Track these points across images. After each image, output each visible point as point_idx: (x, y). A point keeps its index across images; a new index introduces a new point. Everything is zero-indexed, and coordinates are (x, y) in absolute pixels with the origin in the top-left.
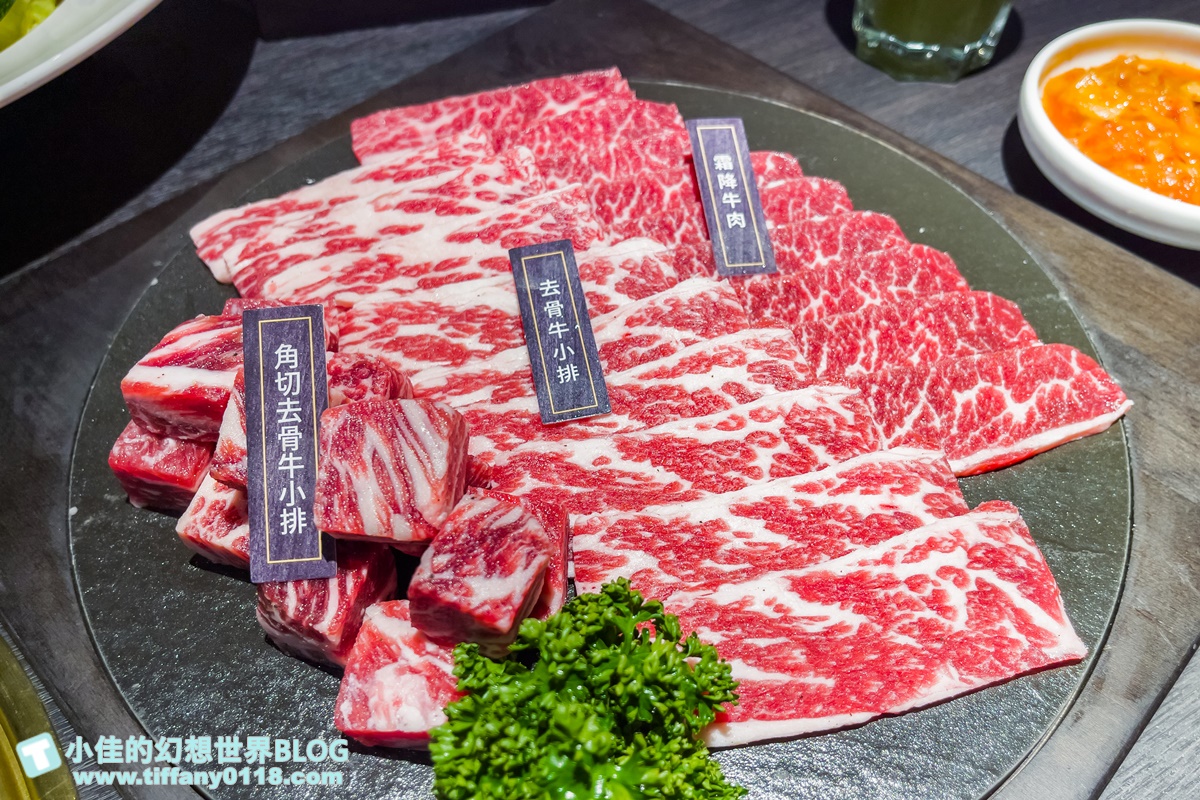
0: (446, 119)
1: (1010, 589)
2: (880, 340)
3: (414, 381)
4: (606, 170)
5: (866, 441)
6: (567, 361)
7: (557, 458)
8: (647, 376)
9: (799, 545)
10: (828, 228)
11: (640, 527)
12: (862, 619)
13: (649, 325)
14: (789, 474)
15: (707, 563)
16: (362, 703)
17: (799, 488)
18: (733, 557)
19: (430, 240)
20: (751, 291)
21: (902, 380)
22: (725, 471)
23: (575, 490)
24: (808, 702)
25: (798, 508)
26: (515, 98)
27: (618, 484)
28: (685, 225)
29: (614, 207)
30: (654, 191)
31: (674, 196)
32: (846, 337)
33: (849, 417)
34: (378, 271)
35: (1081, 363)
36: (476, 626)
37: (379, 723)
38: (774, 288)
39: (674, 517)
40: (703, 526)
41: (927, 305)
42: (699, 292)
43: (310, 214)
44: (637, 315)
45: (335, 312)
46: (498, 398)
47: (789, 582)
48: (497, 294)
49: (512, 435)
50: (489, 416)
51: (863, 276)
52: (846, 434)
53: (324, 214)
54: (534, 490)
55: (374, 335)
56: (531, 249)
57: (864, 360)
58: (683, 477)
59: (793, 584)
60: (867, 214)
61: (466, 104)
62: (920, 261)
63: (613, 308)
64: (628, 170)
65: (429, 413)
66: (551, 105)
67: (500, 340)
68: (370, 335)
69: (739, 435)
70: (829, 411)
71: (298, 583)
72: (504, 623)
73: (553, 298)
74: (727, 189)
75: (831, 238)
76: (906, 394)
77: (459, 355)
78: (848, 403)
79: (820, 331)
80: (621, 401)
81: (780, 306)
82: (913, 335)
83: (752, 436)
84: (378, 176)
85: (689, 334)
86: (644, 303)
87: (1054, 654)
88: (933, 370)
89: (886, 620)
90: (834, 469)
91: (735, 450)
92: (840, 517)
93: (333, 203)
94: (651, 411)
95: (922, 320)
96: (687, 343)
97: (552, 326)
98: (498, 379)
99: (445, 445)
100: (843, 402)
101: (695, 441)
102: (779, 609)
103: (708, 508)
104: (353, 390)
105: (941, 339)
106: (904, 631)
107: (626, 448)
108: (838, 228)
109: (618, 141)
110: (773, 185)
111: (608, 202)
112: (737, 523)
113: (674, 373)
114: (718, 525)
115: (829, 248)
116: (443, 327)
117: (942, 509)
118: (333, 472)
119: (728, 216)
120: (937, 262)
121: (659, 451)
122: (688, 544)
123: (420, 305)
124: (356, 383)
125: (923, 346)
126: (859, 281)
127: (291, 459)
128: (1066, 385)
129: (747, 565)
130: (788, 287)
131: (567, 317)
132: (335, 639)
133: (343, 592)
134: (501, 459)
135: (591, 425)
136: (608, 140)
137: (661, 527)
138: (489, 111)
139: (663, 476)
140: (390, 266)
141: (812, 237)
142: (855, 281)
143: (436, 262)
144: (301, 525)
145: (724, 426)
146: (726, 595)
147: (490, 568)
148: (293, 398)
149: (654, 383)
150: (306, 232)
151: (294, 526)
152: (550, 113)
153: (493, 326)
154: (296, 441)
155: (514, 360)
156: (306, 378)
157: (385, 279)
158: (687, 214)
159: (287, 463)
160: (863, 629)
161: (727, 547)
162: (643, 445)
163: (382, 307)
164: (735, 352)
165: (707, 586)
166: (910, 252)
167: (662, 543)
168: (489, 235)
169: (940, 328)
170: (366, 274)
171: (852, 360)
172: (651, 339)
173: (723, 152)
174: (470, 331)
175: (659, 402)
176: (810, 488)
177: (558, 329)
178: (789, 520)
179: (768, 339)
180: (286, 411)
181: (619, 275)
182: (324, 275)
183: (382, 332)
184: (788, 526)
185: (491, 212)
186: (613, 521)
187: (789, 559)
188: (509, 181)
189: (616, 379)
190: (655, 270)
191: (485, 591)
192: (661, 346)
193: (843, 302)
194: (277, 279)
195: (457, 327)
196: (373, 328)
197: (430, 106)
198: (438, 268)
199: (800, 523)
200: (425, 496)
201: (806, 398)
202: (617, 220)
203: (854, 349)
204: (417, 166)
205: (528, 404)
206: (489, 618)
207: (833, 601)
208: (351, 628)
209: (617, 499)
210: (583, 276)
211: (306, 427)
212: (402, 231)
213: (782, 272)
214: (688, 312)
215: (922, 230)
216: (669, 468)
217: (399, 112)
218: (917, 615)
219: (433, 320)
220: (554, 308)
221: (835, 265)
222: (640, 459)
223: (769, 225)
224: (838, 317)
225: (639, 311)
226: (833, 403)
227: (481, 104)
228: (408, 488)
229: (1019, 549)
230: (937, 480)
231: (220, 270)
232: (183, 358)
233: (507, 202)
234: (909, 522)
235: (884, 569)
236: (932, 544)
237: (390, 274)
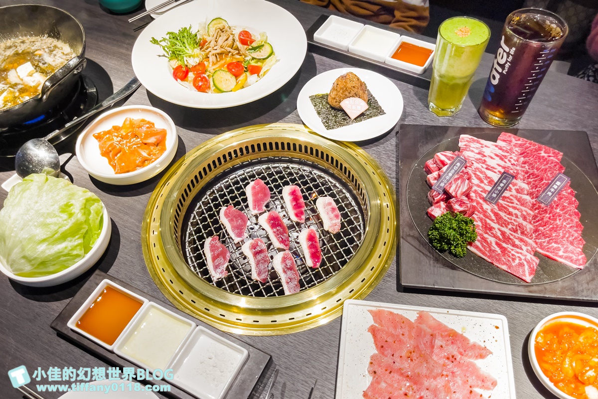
0: (519, 142)
2: (551, 228)
3: (472, 180)
4: (538, 170)
5: (528, 236)
6: (496, 194)
7: (481, 204)
8: (505, 204)
9: (502, 239)
11: (484, 220)
12: (501, 253)
13: (514, 198)
14: (512, 231)
15: (488, 231)
16: (432, 210)
17: (510, 233)
18: (492, 233)
19: (492, 163)
20: (538, 206)
21: (547, 235)
22: (503, 224)
23: (480, 210)
24: (484, 253)
25: (507, 235)
26: (537, 146)
27: (486, 214)
28: (540, 188)
29: (531, 177)
30: (542, 179)
31: (544, 183)
32: (545, 223)
33: (529, 231)
35: (583, 258)
36: (452, 210)
37: (433, 213)
39: (490, 223)
40: (492, 227)
42: (527, 199)
43: (480, 145)
44: (513, 195)
45: (470, 163)
49: (479, 197)
50: (478, 192)
51: (561, 218)
52: (526, 232)
53: (482, 147)
54: (475, 205)
56: (507, 174)
57: (544, 228)
58: (496, 220)
59: (496, 242)
60: (577, 211)
61: (526, 142)
62: (575, 223)
63: (511, 191)
64: (541, 173)
65: (468, 184)
67: (490, 184)
68: (472, 170)
69: (509, 221)
70: (526, 228)
71: (437, 192)
72: (456, 212)
73: (503, 183)
74: (554, 188)
76: (545, 237)
77: (482, 182)
78: (531, 229)
79: (543, 219)
80: (498, 204)
81: (540, 211)
82: (558, 231)
83: (511, 222)
84: (496, 146)
85: (518, 203)
86: (516, 194)
87: (524, 278)
88: (554, 238)
89: (504, 256)
90: (519, 235)
91: (507, 222)
92: (512, 241)
93: (485, 146)
94: (501, 209)
95: (563, 231)
96: (517, 204)
97: (499, 187)
98: (484, 189)
99: (467, 189)
101: (502, 217)
102: (491, 243)
103: (496, 226)
105: (562, 236)
106: (505, 259)
107: (492, 210)
108: (568, 209)
109: (546, 167)
110: (565, 194)
112: (497, 230)
113: (510, 207)
114: (494, 228)
115: (562, 210)
116: (483, 176)
117: (528, 251)
118: (452, 182)
119: (549, 192)
120: (579, 226)
121: (496, 214)
122: (488, 227)
123: (483, 171)
124: (464, 174)
125: (558, 234)
127: (448, 177)
128: (575, 257)
129: (493, 236)
130: (545, 210)
131: (502, 187)
132: (436, 201)
133: (441, 197)
134: (474, 198)
135: (491, 204)
136: (544, 166)
137: (487, 223)
138: (529, 145)
139: (493, 218)
141: (561, 206)
142: (559, 217)
144: (443, 186)
145: (508, 218)
146: (486, 236)
147: (460, 205)
148: (454, 170)
149: (505, 206)
150: (477, 148)
152: (541, 153)
153: (491, 182)
154: (451, 176)
155: (489, 188)
156: (458, 169)
158: (543, 187)
162: (495, 212)
163: (478, 167)
164: (522, 210)
165: (485, 233)
166: (576, 221)
167: (485, 224)
168: (504, 168)
169: (564, 234)
170: (480, 161)
171: (542, 227)
172: (512, 200)
173: (560, 182)
174: (487, 180)
175: (503, 209)
176: (512, 235)
178: (504, 236)
179: (529, 213)
180: (452, 171)
181: (517, 187)
182: (474, 157)
183: (474, 171)
185: (508, 164)
186: (481, 217)
187: (500, 240)
188: (515, 161)
189: (501, 201)
190: (524, 191)
191: (457, 207)
192: (512, 202)
193: (553, 219)
194: (467, 152)
195: (485, 178)
196: (474, 169)
197: (519, 138)
198: (491, 167)
200: (459, 192)
201: (524, 223)
202: (530, 180)
203: (545, 225)
204: (504, 148)
205: (485, 195)
206: (455, 210)
207: (499, 248)
208: (438, 202)
209: (485, 216)
210: (511, 184)
211: (453, 175)
212: (492, 158)
213: (548, 207)
214: (521, 200)
216: (495, 217)
217: (513, 135)
218: (509, 258)
219: (483, 174)
220: (502, 185)
221: (558, 213)
222: (493, 213)
223: (556, 199)
227: (529, 143)
228: (458, 190)
229: (533, 265)
230: (532, 249)
231: (460, 144)
232: (445, 156)
233: (512, 164)
234: (521, 249)
235: (510, 250)
236: (521, 253)
237: (483, 163)
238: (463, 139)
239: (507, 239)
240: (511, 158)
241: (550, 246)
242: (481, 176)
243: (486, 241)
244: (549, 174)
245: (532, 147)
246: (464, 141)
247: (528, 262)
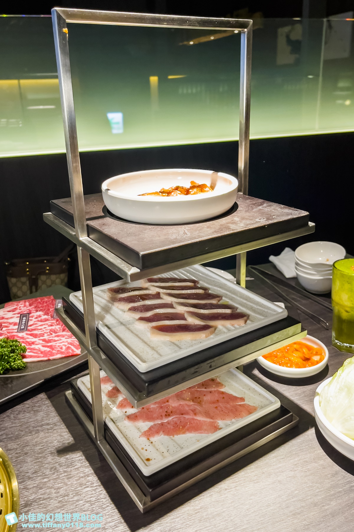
1: (72, 347)
6: (23, 326)
9: (45, 342)
12: (50, 349)
15: (32, 344)
17: (49, 337)
22: (40, 336)
24: (38, 357)
25: (47, 339)
39: (30, 340)
40: (33, 341)
42: (45, 317)
44: (35, 321)
48: (17, 320)
56: (24, 315)
59: (42, 346)
63: (33, 320)
69: (43, 332)
80: (29, 330)
83: (45, 333)
85: (42, 322)
86: (37, 319)
87: (75, 353)
89: (53, 350)
90: (54, 335)
91: (42, 334)
92: (52, 340)
94: (32, 331)
101: (37, 333)
102: (39, 348)
103: (35, 340)
106: (55, 351)
107: (27, 334)
112: (38, 341)
113: (37, 327)
121: (31, 334)
122: (30, 343)
143: (10, 317)
145: (41, 332)
146: (33, 347)
149: (34, 328)
152: (38, 301)
153: (15, 324)
155: (16, 327)
161: (36, 343)
162: (29, 334)
164: (47, 324)
168: (19, 314)
172: (36, 323)
174: (12, 324)
175: (34, 330)
177: (23, 323)
178: (45, 340)
181: (35, 317)
185: (20, 311)
187: (43, 344)
188: (24, 307)
189: (29, 328)
190: (40, 315)
195: (10, 324)
207: (47, 348)
210: (30, 317)
212: (6, 314)
214: (42, 320)
216: (31, 336)
218: (58, 349)
220: (24, 321)
229: (75, 343)
230: (68, 336)
233: (23, 309)
234: (61, 340)
235: (55, 344)
236: (63, 342)
240: (20, 307)
243: (35, 349)
244: (51, 306)
245: (31, 301)
247: (71, 344)
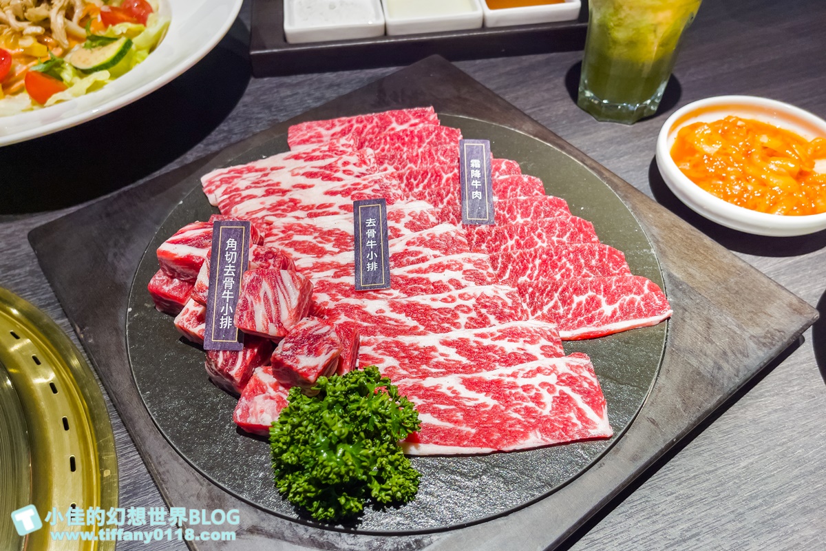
0: (338, 129)
1: (577, 398)
2: (540, 265)
3: (296, 263)
4: (415, 163)
5: (517, 316)
6: (373, 261)
7: (358, 308)
8: (411, 272)
9: (472, 363)
10: (527, 203)
11: (393, 345)
12: (495, 402)
13: (418, 246)
14: (475, 327)
15: (424, 367)
16: (245, 411)
17: (477, 335)
18: (437, 365)
19: (316, 193)
20: (477, 233)
21: (547, 287)
22: (443, 323)
23: (365, 324)
24: (460, 439)
25: (475, 345)
26: (376, 120)
27: (387, 324)
28: (450, 195)
29: (415, 183)
30: (438, 176)
31: (448, 180)
32: (522, 263)
33: (509, 302)
34: (288, 207)
35: (650, 288)
36: (300, 379)
37: (252, 420)
38: (489, 234)
39: (411, 342)
40: (425, 349)
41: (571, 249)
42: (445, 231)
43: (260, 174)
44: (412, 240)
45: (264, 226)
46: (336, 276)
47: (461, 380)
48: (344, 223)
49: (340, 294)
50: (330, 284)
51: (539, 231)
52: (507, 311)
53: (266, 175)
54: (345, 322)
55: (282, 239)
56: (365, 202)
57: (529, 275)
58: (420, 324)
59: (463, 381)
60: (551, 197)
61: (349, 122)
62: (573, 225)
63: (402, 235)
64: (427, 163)
65: (293, 277)
66: (394, 125)
67: (343, 247)
68: (279, 239)
69: (452, 306)
70: (499, 298)
71: (225, 351)
72: (312, 378)
73: (372, 228)
74: (475, 178)
75: (527, 209)
76: (547, 295)
77: (321, 252)
78: (510, 295)
79: (509, 257)
80: (397, 283)
81: (491, 242)
82: (559, 264)
83: (458, 307)
84: (297, 157)
85: (437, 252)
86: (417, 234)
87: (594, 432)
88: (565, 283)
89: (508, 405)
90: (496, 327)
91: (449, 313)
92: (495, 352)
93: (272, 169)
94: (411, 290)
95: (566, 256)
96: (435, 256)
97: (369, 242)
98: (338, 266)
99: (298, 293)
100: (507, 294)
101: (429, 306)
102: (454, 392)
103: (430, 340)
104: (264, 264)
105: (575, 267)
106: (517, 411)
107: (394, 306)
108: (532, 204)
109: (425, 147)
110: (502, 178)
111: (412, 180)
112: (443, 349)
113: (426, 271)
114: (433, 349)
115: (525, 214)
116: (315, 238)
117: (549, 353)
118: (245, 301)
119: (473, 193)
120: (583, 226)
121: (410, 310)
122: (416, 357)
123: (305, 225)
124: (266, 260)
125: (564, 270)
126: (537, 233)
127: (228, 293)
128: (638, 298)
129: (443, 370)
130: (498, 233)
131: (377, 238)
132: (238, 380)
133: (244, 358)
134: (332, 305)
135: (380, 294)
136: (419, 147)
137: (404, 347)
138: (360, 126)
139: (410, 322)
140: (295, 205)
141: (517, 207)
142: (534, 232)
143: (318, 205)
144: (229, 325)
145: (445, 300)
146: (429, 383)
147: (310, 352)
148: (232, 265)
149: (415, 275)
150: (256, 184)
151: (226, 325)
152: (393, 129)
153: (340, 240)
154: (231, 285)
156: (240, 255)
157: (291, 211)
158: (452, 190)
159: (226, 295)
160: (495, 407)
161: (435, 360)
162: (402, 306)
163: (287, 225)
164: (458, 264)
165: (421, 377)
166: (568, 220)
167: (404, 355)
168: (346, 193)
169: (575, 261)
170: (282, 207)
171: (523, 274)
172: (417, 253)
173: (476, 158)
174: (329, 241)
175: (416, 285)
176: (483, 336)
177: (371, 244)
178: (470, 351)
179: (476, 259)
180: (228, 270)
181: (407, 219)
182: (262, 206)
183: (285, 237)
184: (468, 353)
185: (349, 181)
186: (380, 341)
187: (466, 369)
188: (360, 166)
189: (396, 272)
190: (426, 218)
191: (306, 362)
192: (422, 257)
193: (526, 244)
194: (239, 206)
195: (322, 238)
196: (282, 235)
197: (330, 121)
198: (318, 207)
199: (474, 352)
200: (285, 316)
201: (488, 290)
202: (416, 190)
203: (525, 268)
204: (317, 153)
205: (350, 280)
206: (305, 374)
207: (481, 391)
208: (246, 376)
209: (387, 332)
210: (389, 218)
211: (237, 278)
212: (304, 187)
213: (497, 224)
214: (438, 241)
215: (582, 208)
216: (414, 319)
217: (314, 124)
218: (525, 404)
219: (311, 234)
220: (371, 233)
221: (526, 223)
222: (400, 312)
223: (495, 199)
224: (520, 251)
225: (414, 238)
226: (502, 294)
227: (357, 122)
228: (278, 311)
229: (585, 378)
230: (550, 339)
231: (213, 199)
232: (186, 241)
233: (358, 176)
234: (531, 358)
235: (511, 379)
236: (539, 370)
237: (294, 209)
238: (210, 183)
239: (480, 356)
240: (346, 163)
241: (574, 306)
242: (308, 238)
243: (441, 398)
244: (442, 158)
245: (369, 126)
246: (217, 187)
247: (571, 381)
